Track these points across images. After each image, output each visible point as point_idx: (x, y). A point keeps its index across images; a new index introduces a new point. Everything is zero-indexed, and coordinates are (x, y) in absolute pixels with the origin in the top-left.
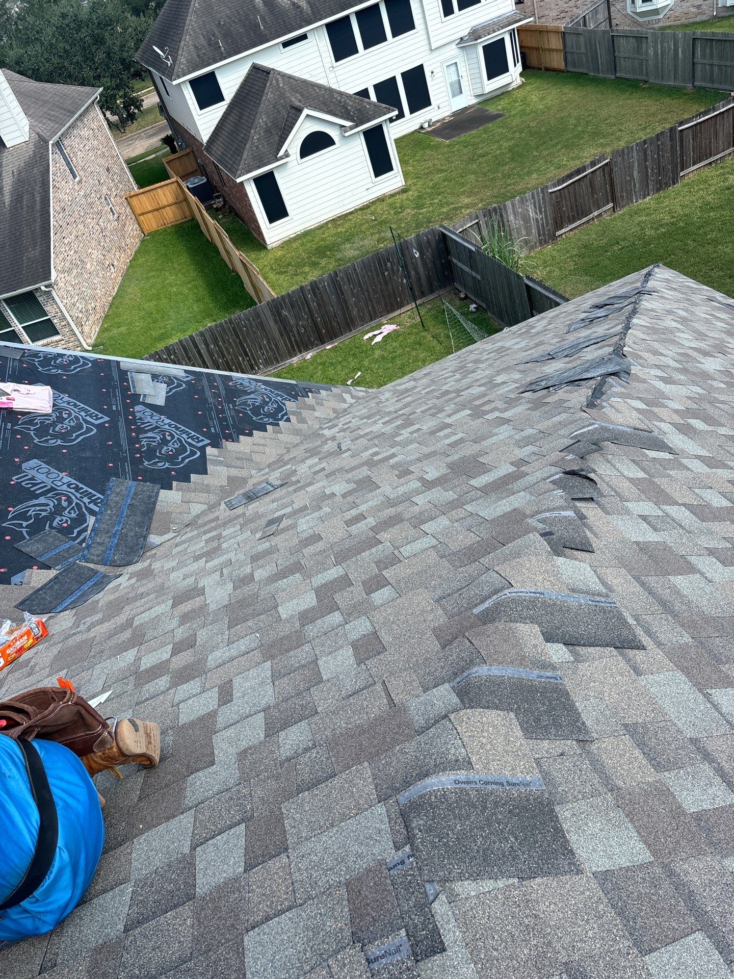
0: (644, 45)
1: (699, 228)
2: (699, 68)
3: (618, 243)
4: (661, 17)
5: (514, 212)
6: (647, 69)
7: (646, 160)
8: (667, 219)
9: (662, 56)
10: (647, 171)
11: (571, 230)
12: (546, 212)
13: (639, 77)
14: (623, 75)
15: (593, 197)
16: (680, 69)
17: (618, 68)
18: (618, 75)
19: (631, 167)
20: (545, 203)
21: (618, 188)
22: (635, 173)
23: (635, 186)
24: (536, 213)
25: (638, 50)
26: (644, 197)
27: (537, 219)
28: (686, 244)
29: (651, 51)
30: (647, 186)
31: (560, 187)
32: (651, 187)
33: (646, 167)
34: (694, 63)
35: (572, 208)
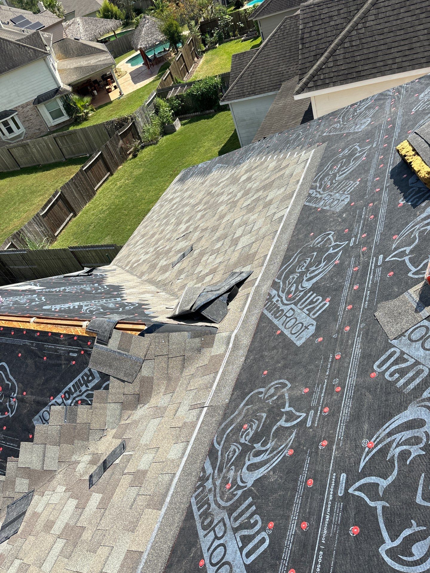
0: (29, 148)
1: (122, 205)
2: (64, 150)
3: (90, 226)
4: (22, 138)
5: (28, 231)
6: (36, 159)
7: (77, 187)
8: (105, 208)
9: (42, 151)
10: (80, 192)
11: (61, 231)
12: (44, 226)
13: (34, 164)
14: (25, 166)
15: (62, 212)
16: (55, 154)
17: (19, 164)
18: (21, 167)
19: (72, 192)
20: (41, 222)
21: (72, 204)
22: (76, 194)
23: (78, 200)
24: (40, 228)
25: (26, 151)
26: (86, 205)
27: (42, 231)
28: (123, 213)
29: (34, 150)
30: (84, 198)
31: (45, 211)
32: (86, 199)
33: (79, 190)
34: (60, 149)
35: (55, 220)
